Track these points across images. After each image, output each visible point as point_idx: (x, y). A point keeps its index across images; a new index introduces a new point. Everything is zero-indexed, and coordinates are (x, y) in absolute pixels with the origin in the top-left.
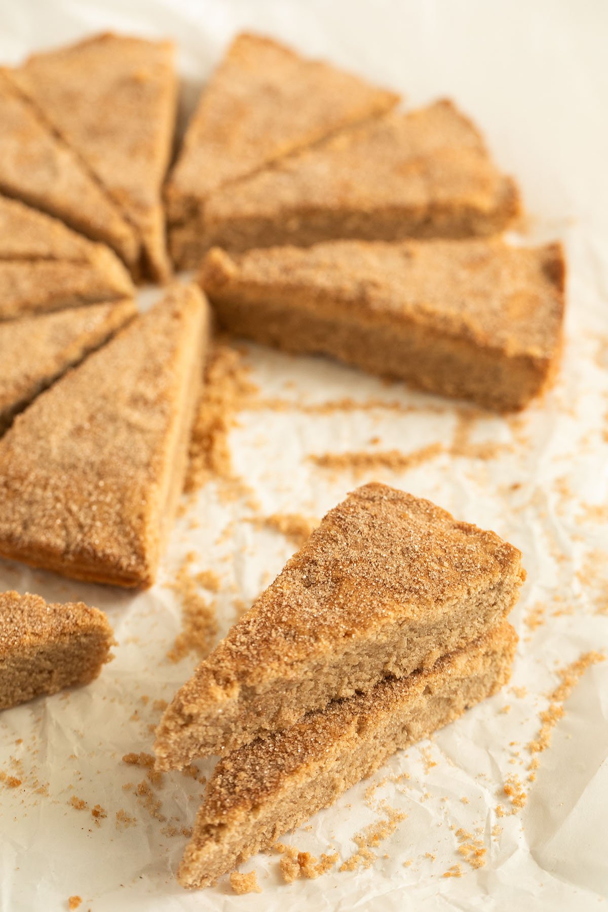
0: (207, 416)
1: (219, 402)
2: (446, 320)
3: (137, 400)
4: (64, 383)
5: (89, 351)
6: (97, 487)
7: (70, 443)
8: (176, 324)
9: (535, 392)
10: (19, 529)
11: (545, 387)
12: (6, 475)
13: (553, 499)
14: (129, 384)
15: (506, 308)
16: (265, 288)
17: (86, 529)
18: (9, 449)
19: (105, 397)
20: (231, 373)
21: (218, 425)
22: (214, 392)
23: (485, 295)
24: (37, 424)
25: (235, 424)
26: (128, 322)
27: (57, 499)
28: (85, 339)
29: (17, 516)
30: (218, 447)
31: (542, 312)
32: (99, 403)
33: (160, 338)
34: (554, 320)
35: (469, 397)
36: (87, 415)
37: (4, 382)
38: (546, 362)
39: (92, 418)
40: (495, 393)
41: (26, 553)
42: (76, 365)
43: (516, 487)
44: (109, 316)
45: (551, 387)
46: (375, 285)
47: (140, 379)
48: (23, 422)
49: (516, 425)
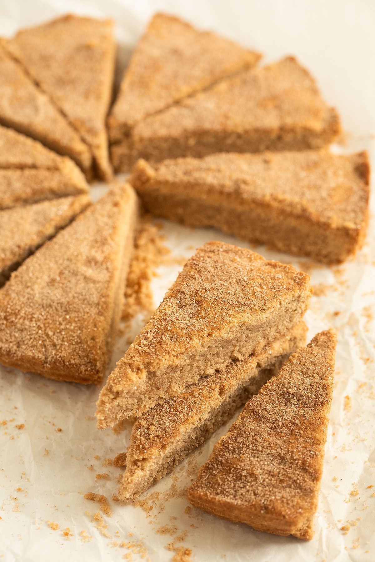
0: (137, 270)
1: (144, 260)
2: (291, 205)
3: (90, 261)
4: (43, 250)
5: (60, 228)
6: (65, 319)
7: (47, 290)
8: (115, 210)
9: (350, 251)
10: (15, 347)
11: (357, 247)
12: (6, 312)
13: (362, 321)
14: (85, 250)
15: (330, 196)
16: (174, 185)
17: (58, 347)
18: (7, 295)
19: (69, 260)
20: (152, 241)
21: (144, 276)
22: (141, 254)
23: (317, 188)
24: (26, 278)
25: (155, 275)
26: (84, 209)
27: (39, 328)
28: (57, 221)
29: (13, 338)
30: (144, 290)
31: (355, 198)
32: (66, 263)
33: (106, 219)
34: (362, 204)
35: (307, 254)
36: (58, 271)
37: (4, 250)
38: (357, 232)
39: (61, 273)
40: (324, 252)
41: (20, 363)
42: (51, 238)
43: (336, 314)
44: (72, 204)
45: (361, 248)
46: (245, 182)
47: (92, 247)
48: (16, 276)
49: (338, 272)
